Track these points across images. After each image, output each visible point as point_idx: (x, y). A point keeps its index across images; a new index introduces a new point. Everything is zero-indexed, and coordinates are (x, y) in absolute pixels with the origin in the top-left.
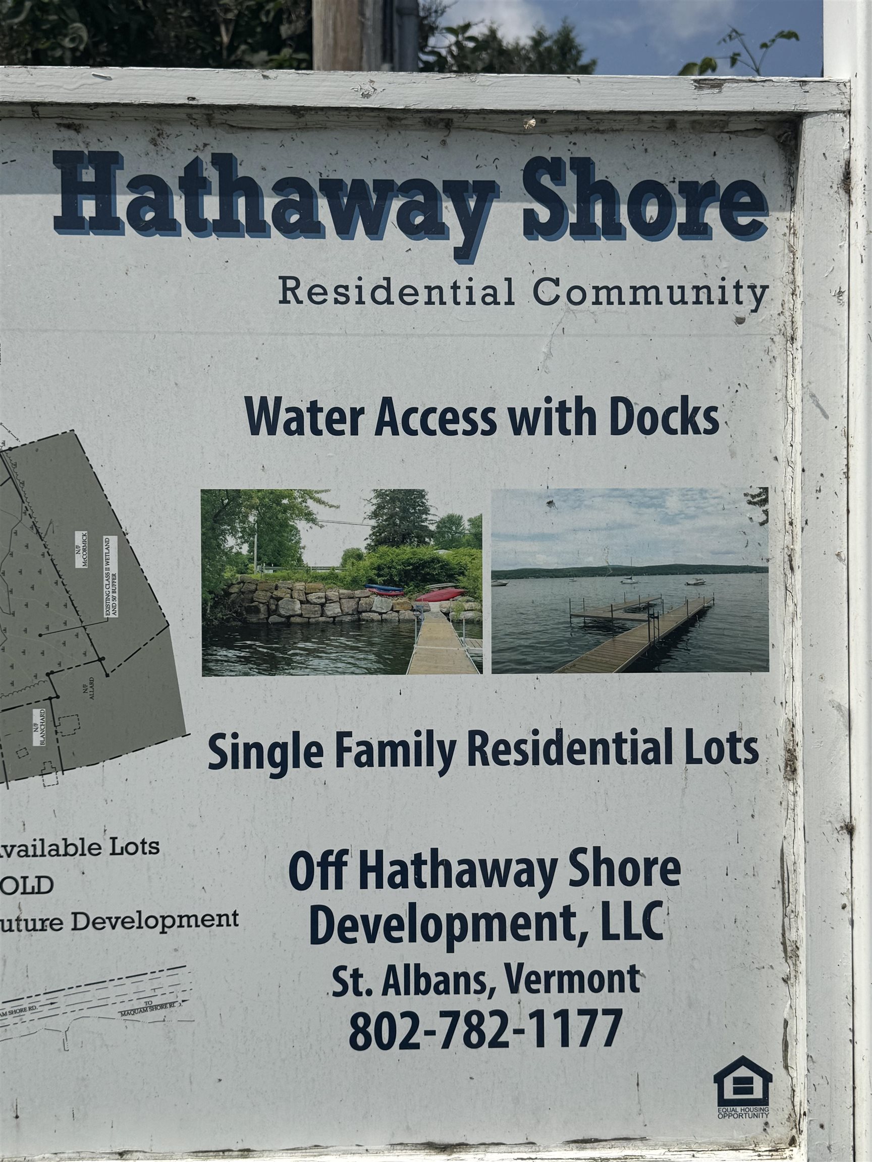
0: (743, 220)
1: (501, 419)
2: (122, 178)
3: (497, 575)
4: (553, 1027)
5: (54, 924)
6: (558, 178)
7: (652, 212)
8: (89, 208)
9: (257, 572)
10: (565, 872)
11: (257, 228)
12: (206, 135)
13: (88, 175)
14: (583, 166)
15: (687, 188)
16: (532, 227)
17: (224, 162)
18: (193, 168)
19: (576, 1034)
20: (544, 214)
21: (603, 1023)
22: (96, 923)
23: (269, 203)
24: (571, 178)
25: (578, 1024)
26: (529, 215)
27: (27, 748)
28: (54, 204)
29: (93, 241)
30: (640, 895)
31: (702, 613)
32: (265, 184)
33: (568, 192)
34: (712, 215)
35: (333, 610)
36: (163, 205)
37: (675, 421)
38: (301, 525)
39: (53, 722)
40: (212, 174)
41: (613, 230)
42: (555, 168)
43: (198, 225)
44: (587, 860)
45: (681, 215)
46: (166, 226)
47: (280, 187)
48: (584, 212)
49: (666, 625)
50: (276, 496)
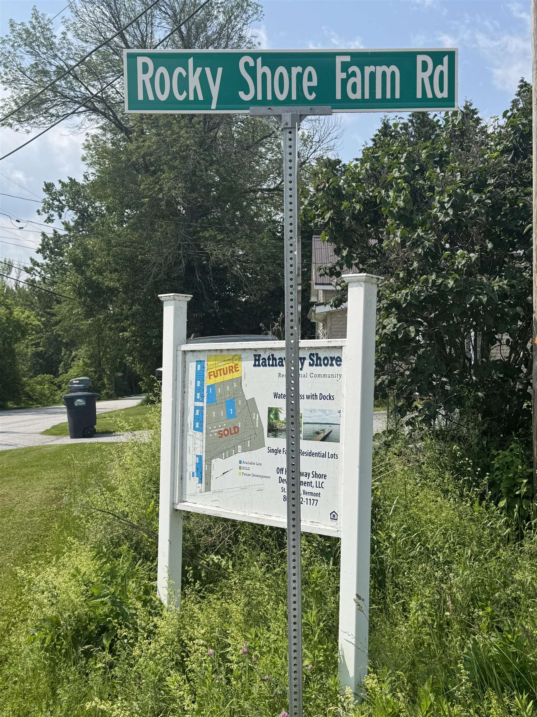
0: (338, 363)
1: (305, 396)
2: (261, 358)
3: (304, 423)
4: (309, 501)
5: (249, 475)
6: (314, 357)
7: (326, 362)
8: (257, 363)
9: (274, 421)
10: (311, 475)
11: (276, 365)
12: (271, 351)
13: (257, 358)
14: (317, 354)
15: (331, 358)
16: (310, 365)
17: (273, 355)
18: (269, 356)
19: (312, 504)
20: (312, 362)
21: (315, 502)
22: (254, 476)
23: (278, 361)
25: (312, 501)
26: (310, 362)
27: (247, 447)
28: (253, 362)
29: (257, 368)
30: (321, 480)
31: (331, 432)
32: (277, 359)
33: (315, 359)
34: (334, 362)
36: (265, 362)
37: (328, 398)
38: (279, 413)
39: (250, 443)
40: (271, 357)
41: (321, 365)
42: (313, 355)
43: (269, 365)
44: (314, 473)
45: (330, 363)
46: (265, 365)
47: (279, 359)
48: (317, 362)
49: (326, 434)
50: (277, 408)
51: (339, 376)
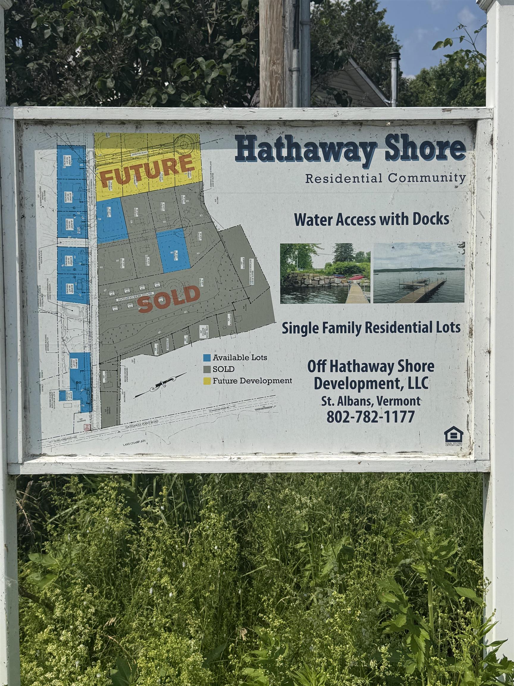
0: (458, 154)
1: (377, 220)
2: (257, 143)
3: (375, 271)
4: (392, 416)
5: (235, 381)
6: (397, 141)
7: (427, 151)
8: (246, 153)
9: (298, 270)
10: (397, 367)
11: (299, 158)
12: (283, 129)
13: (246, 143)
14: (405, 137)
15: (439, 143)
16: (388, 157)
17: (289, 138)
18: (279, 139)
19: (399, 419)
20: (392, 153)
21: (409, 415)
22: (248, 381)
23: (303, 150)
24: (401, 140)
25: (400, 416)
26: (387, 153)
27: (226, 327)
28: (235, 152)
29: (247, 163)
30: (421, 375)
31: (443, 283)
32: (302, 144)
33: (400, 145)
34: (447, 152)
35: (322, 282)
36: (269, 152)
37: (435, 220)
38: (312, 255)
39: (234, 318)
40: (285, 141)
41: (415, 157)
42: (396, 137)
43: (280, 158)
44: (404, 363)
45: (437, 152)
46: (270, 158)
47: (307, 145)
48: (405, 152)
49: (430, 288)
50: (304, 246)
51: (458, 178)
